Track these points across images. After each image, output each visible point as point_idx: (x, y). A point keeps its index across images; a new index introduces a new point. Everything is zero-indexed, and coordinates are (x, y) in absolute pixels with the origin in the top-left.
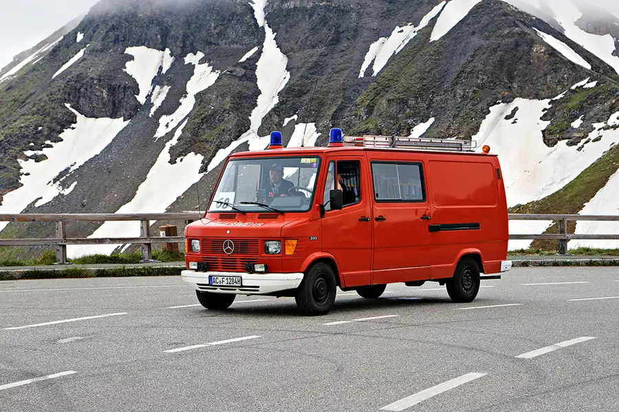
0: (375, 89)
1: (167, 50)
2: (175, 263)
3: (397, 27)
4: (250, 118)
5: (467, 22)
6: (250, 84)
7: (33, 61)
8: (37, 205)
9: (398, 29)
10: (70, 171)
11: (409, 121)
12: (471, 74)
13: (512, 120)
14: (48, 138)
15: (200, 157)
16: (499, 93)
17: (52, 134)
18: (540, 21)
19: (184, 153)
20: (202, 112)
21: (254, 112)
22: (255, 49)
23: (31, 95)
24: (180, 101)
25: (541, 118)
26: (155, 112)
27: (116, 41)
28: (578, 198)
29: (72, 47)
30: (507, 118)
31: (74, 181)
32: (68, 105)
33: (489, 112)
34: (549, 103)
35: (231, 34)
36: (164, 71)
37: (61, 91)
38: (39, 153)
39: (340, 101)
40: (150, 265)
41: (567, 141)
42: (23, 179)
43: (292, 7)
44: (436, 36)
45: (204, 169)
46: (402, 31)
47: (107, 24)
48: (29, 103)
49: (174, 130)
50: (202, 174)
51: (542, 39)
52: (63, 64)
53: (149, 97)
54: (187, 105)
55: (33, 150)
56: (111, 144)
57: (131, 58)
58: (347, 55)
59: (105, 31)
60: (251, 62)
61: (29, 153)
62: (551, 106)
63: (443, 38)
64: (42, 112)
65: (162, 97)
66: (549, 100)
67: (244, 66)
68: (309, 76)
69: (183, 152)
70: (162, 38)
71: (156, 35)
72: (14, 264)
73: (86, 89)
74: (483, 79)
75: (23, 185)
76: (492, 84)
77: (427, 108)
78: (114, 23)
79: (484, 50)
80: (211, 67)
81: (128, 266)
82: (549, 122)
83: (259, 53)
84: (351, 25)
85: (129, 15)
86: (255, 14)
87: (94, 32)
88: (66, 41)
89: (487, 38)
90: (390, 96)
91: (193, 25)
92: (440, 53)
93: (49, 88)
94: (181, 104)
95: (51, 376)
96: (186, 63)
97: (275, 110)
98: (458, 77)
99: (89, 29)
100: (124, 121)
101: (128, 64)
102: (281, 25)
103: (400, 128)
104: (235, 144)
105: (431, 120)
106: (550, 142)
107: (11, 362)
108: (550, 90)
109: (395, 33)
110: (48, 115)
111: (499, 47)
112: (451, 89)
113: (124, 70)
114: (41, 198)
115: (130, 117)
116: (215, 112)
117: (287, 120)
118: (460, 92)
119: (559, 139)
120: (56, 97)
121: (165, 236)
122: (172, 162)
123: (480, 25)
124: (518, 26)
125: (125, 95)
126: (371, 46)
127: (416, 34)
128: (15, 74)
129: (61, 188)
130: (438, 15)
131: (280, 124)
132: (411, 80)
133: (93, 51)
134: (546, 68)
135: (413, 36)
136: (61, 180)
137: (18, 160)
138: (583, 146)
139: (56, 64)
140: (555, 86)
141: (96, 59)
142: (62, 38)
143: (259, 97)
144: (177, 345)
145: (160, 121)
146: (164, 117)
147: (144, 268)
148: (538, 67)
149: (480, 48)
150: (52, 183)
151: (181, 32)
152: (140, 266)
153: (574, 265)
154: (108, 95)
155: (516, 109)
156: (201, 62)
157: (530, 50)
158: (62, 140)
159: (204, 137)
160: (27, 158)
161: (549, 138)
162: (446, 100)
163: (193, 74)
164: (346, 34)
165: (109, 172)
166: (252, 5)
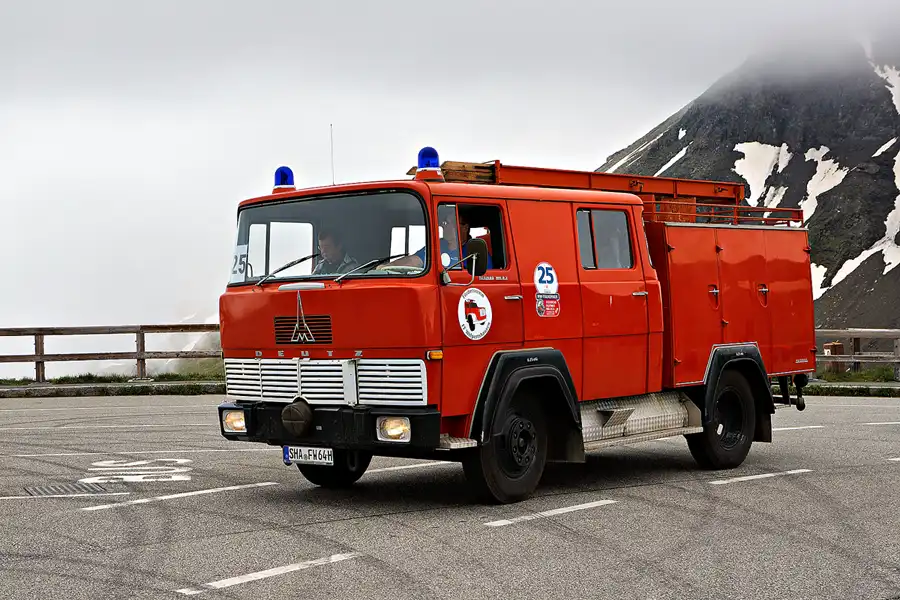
1: (784, 145)
4: (885, 223)
6: (887, 183)
7: (629, 162)
15: (823, 270)
20: (825, 217)
21: (891, 216)
22: (893, 141)
24: (799, 204)
27: (724, 136)
29: (673, 145)
35: (863, 124)
36: (780, 170)
45: (827, 283)
47: (714, 118)
50: (825, 289)
52: (663, 165)
53: (761, 199)
57: (741, 156)
59: (711, 126)
60: (888, 157)
65: (777, 200)
67: (879, 161)
70: (777, 132)
71: (771, 129)
78: (722, 116)
80: (838, 164)
85: (739, 107)
86: (893, 99)
87: (699, 127)
88: (666, 138)
91: (817, 116)
96: (806, 160)
99: (693, 124)
101: (738, 163)
104: (866, 254)
113: (733, 170)
116: (842, 215)
121: (830, 355)
133: (697, 150)
141: (700, 158)
142: (661, 135)
151: (801, 124)
159: (828, 246)
163: (815, 173)
166: (890, 89)
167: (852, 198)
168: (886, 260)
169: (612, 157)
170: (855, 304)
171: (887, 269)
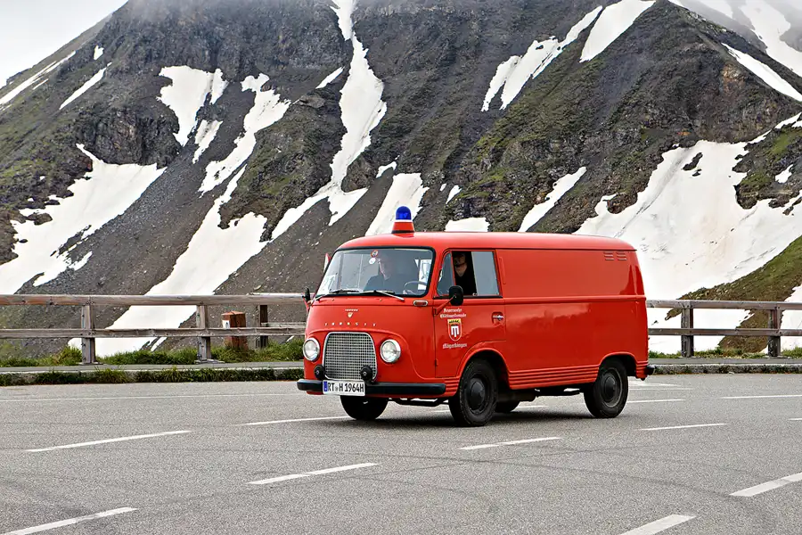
0: (504, 126)
1: (218, 70)
2: (244, 364)
3: (535, 42)
4: (331, 165)
5: (631, 35)
6: (332, 120)
7: (34, 85)
8: (36, 284)
9: (536, 44)
10: (83, 237)
11: (552, 172)
12: (637, 107)
13: (693, 171)
14: (52, 191)
15: (262, 220)
16: (676, 133)
17: (58, 186)
18: (733, 34)
19: (241, 213)
20: (264, 158)
21: (337, 158)
22: (340, 71)
23: (30, 132)
24: (235, 141)
25: (734, 169)
26: (200, 157)
27: (148, 58)
28: (786, 280)
29: (87, 65)
30: (687, 168)
31: (87, 252)
32: (81, 146)
33: (662, 159)
34: (745, 148)
35: (306, 49)
36: (213, 101)
37: (72, 127)
38: (41, 212)
39: (456, 142)
40: (210, 366)
41: (769, 200)
42: (18, 248)
43: (391, 13)
44: (589, 54)
45: (266, 236)
46: (541, 47)
47: (136, 36)
48: (28, 142)
49: (227, 181)
50: (265, 243)
51: (735, 59)
52: (75, 89)
53: (192, 135)
54: (245, 147)
55: (31, 208)
56: (139, 200)
57: (169, 82)
58: (465, 79)
59: (133, 44)
60: (334, 89)
61: (26, 212)
62: (747, 152)
63: (599, 57)
64: (46, 156)
65: (211, 136)
66: (745, 144)
67: (323, 94)
68: (413, 108)
69: (238, 212)
70: (210, 55)
71: (204, 50)
72: (24, 364)
73: (106, 125)
74: (653, 114)
75: (17, 256)
76: (665, 121)
77: (576, 154)
78: (146, 34)
79: (655, 74)
80: (279, 95)
81: (181, 368)
82: (745, 175)
83: (344, 77)
84: (470, 39)
85: (166, 23)
86: (339, 22)
87: (118, 46)
88: (79, 57)
89: (659, 57)
90: (524, 137)
91: (254, 38)
92: (593, 78)
93: (55, 123)
94: (236, 146)
95: (101, 515)
96: (243, 90)
97: (367, 155)
98: (619, 111)
99: (112, 41)
100: (158, 168)
101: (164, 90)
102: (375, 38)
103: (538, 180)
104: (310, 202)
105: (582, 170)
106: (747, 202)
107: (44, 496)
108: (746, 131)
109: (532, 49)
110: (54, 160)
111: (676, 70)
112: (608, 127)
113: (159, 98)
114: (42, 274)
115: (167, 163)
116: (283, 157)
117: (382, 169)
118: (621, 132)
119: (758, 198)
120: (65, 135)
121: (229, 328)
122: (224, 225)
123: (650, 39)
124: (702, 41)
125: (159, 132)
126: (499, 67)
127: (561, 51)
128: (9, 103)
129: (70, 260)
130: (592, 25)
131: (372, 175)
132: (554, 114)
133: (116, 72)
134: (741, 99)
135: (556, 53)
136: (70, 249)
137: (12, 222)
138: (792, 208)
139: (65, 90)
140: (753, 125)
141: (120, 83)
142: (74, 53)
143: (344, 137)
144: (265, 474)
145: (208, 169)
146: (213, 163)
147: (202, 371)
148: (730, 98)
149: (649, 71)
150: (57, 254)
151: (237, 47)
152: (196, 368)
153: (791, 372)
154: (136, 133)
155: (699, 156)
156: (265, 88)
157: (719, 74)
158: (72, 195)
159: (268, 191)
160: (23, 219)
161: (745, 197)
162: (603, 142)
163: (253, 105)
164: (465, 51)
165: (137, 239)
166: (335, 10)
167: (294, 135)
168: (332, 208)
169: (12, 78)
170: (297, 262)
171: (334, 219)
